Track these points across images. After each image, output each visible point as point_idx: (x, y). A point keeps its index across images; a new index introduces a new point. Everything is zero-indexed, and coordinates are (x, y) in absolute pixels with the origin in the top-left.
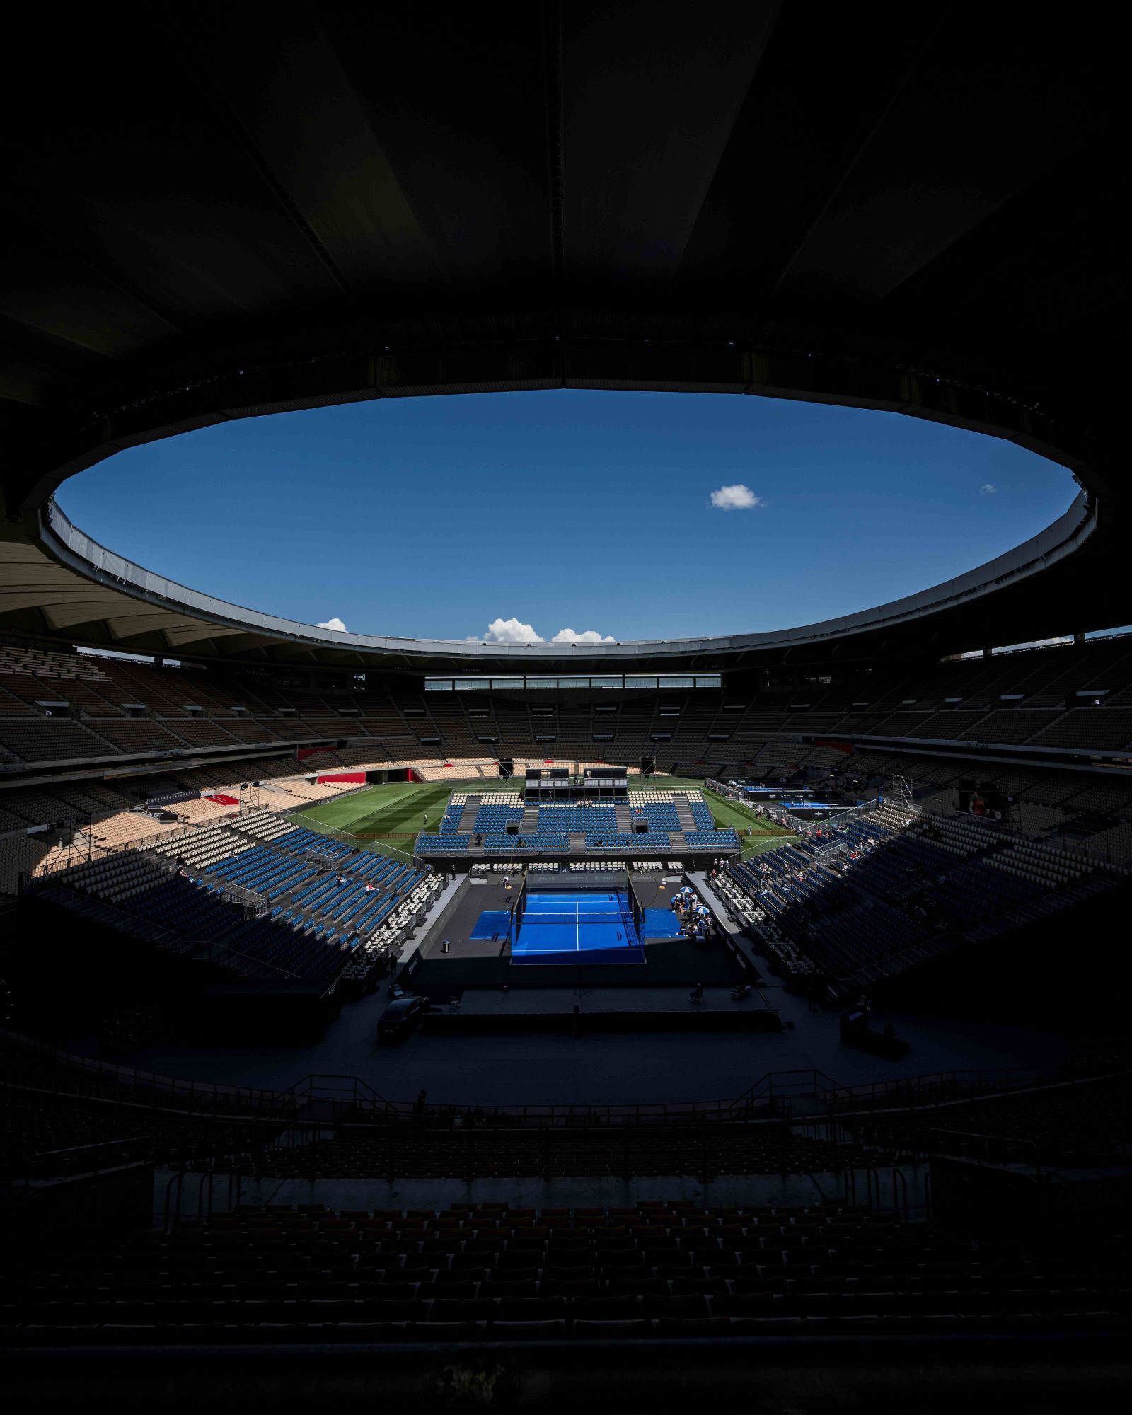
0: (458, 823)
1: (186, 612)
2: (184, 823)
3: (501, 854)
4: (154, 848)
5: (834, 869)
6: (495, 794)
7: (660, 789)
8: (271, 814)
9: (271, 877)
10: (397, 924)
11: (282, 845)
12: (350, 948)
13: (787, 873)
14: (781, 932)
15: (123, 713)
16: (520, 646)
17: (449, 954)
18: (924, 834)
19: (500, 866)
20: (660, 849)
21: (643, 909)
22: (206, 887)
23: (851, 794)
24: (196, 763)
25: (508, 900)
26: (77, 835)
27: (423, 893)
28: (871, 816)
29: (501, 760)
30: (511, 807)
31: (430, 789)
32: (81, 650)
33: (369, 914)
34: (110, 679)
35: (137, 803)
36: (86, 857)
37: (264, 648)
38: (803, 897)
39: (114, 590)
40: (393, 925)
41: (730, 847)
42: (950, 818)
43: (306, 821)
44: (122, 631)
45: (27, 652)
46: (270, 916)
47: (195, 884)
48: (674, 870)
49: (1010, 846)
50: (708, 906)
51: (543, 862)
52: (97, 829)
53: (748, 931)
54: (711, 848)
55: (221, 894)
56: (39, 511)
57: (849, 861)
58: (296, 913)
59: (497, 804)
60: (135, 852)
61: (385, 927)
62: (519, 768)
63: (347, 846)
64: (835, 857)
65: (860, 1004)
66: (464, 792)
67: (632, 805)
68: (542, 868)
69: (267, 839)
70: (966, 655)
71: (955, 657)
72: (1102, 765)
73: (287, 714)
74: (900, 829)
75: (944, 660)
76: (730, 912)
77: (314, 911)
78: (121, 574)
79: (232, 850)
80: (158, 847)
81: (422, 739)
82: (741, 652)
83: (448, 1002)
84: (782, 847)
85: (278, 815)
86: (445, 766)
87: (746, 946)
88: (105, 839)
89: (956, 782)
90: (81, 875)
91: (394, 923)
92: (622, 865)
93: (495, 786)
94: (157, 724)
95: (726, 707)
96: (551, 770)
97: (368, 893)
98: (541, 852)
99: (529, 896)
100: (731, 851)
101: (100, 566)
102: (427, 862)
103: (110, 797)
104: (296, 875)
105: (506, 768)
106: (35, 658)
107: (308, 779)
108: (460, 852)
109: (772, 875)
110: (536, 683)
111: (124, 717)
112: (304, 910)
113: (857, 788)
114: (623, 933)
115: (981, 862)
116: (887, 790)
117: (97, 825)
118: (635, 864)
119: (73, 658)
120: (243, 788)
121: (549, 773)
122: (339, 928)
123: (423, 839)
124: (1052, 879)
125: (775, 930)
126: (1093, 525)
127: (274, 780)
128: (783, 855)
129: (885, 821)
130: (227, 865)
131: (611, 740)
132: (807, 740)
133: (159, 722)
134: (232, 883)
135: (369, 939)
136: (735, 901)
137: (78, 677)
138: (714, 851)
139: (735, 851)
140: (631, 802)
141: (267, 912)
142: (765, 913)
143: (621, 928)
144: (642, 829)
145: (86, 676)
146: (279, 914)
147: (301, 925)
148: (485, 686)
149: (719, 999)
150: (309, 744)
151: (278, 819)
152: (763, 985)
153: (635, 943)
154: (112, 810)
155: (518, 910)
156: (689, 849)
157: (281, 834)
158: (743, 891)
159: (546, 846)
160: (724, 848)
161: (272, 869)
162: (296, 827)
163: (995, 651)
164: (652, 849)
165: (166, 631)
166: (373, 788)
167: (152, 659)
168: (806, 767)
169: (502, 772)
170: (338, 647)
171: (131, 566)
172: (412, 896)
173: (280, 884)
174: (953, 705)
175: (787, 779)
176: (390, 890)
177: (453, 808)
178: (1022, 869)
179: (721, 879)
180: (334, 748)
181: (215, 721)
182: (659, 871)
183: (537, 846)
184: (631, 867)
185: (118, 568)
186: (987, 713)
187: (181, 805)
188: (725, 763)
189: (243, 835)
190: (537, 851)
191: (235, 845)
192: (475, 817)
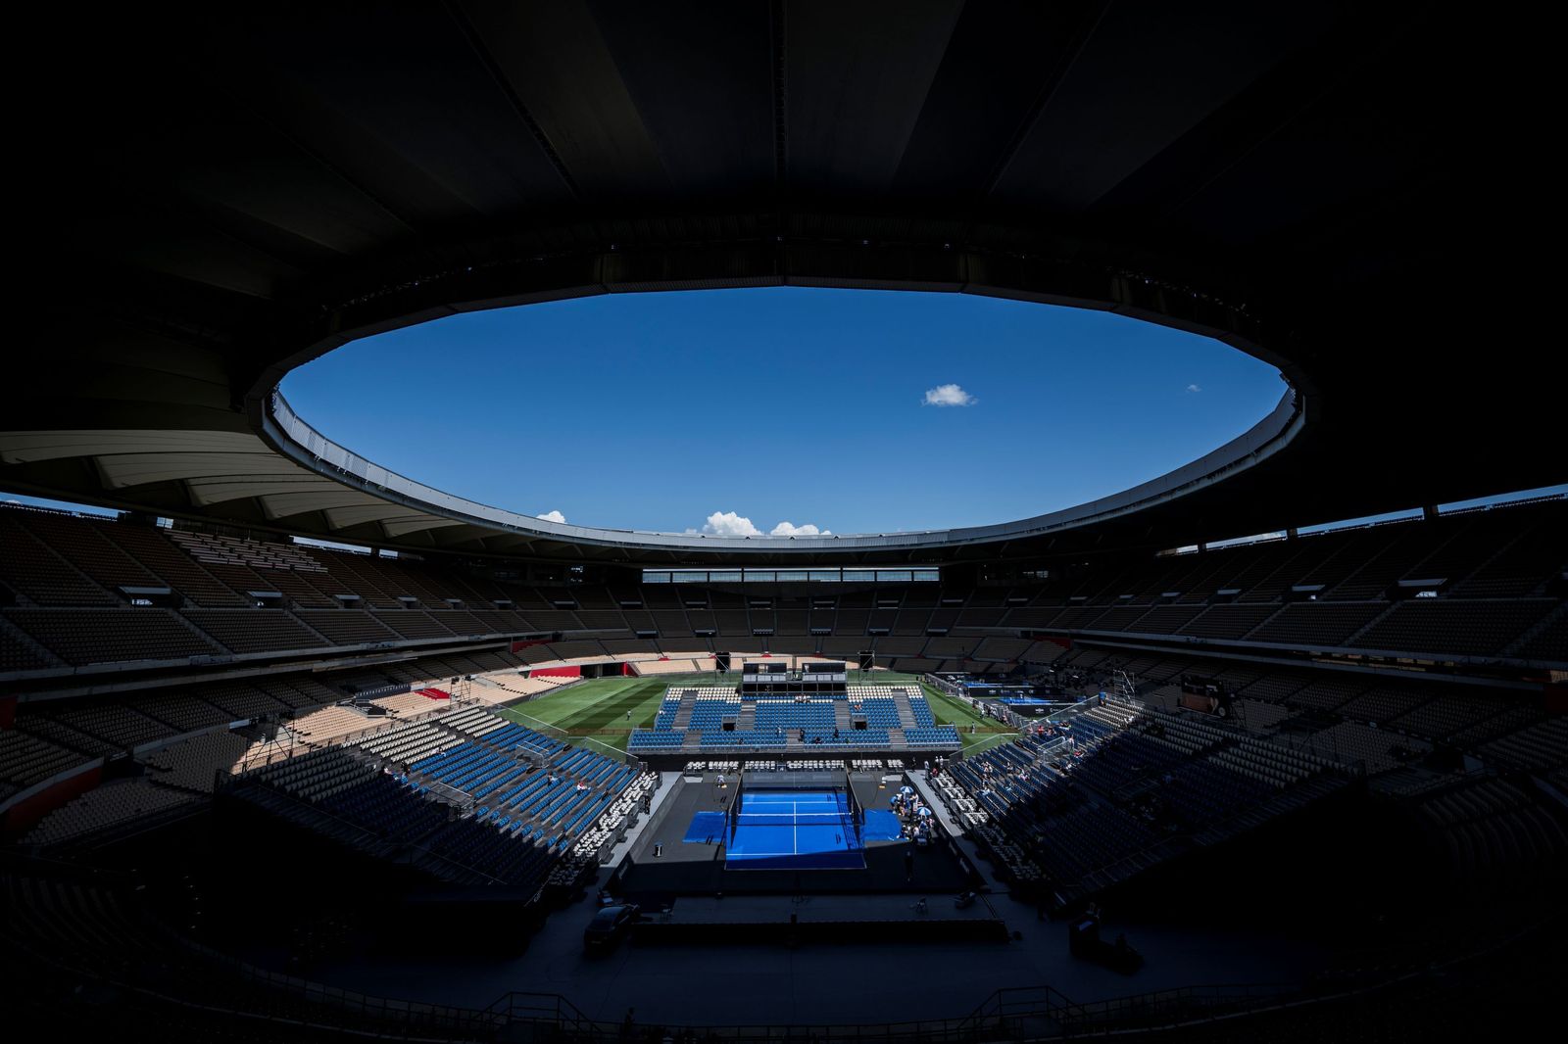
0: (674, 718)
1: (406, 503)
2: (392, 718)
3: (716, 752)
4: (360, 744)
5: (1058, 768)
6: (712, 689)
7: (879, 684)
8: (482, 709)
9: (479, 776)
10: (608, 825)
11: (492, 741)
12: (558, 851)
13: (1009, 772)
14: (1005, 835)
15: (336, 603)
16: (739, 539)
17: (662, 858)
18: (1147, 731)
19: (716, 764)
20: (880, 746)
21: (863, 810)
22: (410, 786)
23: (1072, 689)
24: (408, 656)
25: (723, 800)
26: (281, 730)
27: (635, 793)
28: (1093, 713)
29: (718, 654)
30: (728, 702)
31: (646, 683)
32: (297, 540)
33: (579, 814)
34: (325, 570)
35: (345, 697)
36: (288, 754)
37: (482, 539)
38: (1027, 798)
39: (334, 480)
40: (604, 826)
41: (951, 744)
42: (1172, 715)
43: (517, 716)
44: (340, 521)
45: (242, 542)
46: (475, 817)
47: (399, 782)
48: (893, 768)
49: (1236, 743)
50: (929, 807)
51: (760, 760)
52: (299, 724)
53: (971, 834)
54: (932, 745)
55: (426, 793)
56: (263, 402)
57: (1073, 759)
58: (503, 813)
59: (713, 698)
60: (338, 748)
61: (595, 828)
62: (737, 662)
63: (559, 743)
64: (1058, 755)
65: (1089, 912)
66: (680, 686)
67: (851, 701)
68: (759, 767)
69: (476, 735)
70: (1182, 550)
71: (1170, 552)
72: (1323, 661)
73: (502, 607)
74: (1123, 725)
75: (1159, 554)
76: (952, 813)
77: (522, 812)
78: (341, 465)
79: (440, 746)
80: (363, 742)
81: (638, 632)
82: (958, 546)
83: (659, 910)
84: (1004, 744)
85: (489, 710)
86: (661, 659)
87: (969, 849)
88: (308, 734)
89: (1178, 678)
90: (281, 772)
91: (605, 824)
92: (841, 763)
93: (711, 680)
94: (370, 615)
95: (945, 601)
96: (768, 664)
97: (579, 793)
98: (758, 750)
99: (745, 796)
100: (951, 749)
101: (322, 457)
102: (639, 760)
103: (317, 690)
104: (505, 773)
105: (723, 662)
106: (250, 548)
107: (521, 673)
108: (674, 749)
109: (994, 774)
110: (754, 576)
111: (337, 608)
112: (511, 811)
113: (1077, 683)
114: (842, 836)
115: (1208, 760)
116: (1107, 686)
117: (303, 720)
118: (854, 762)
119: (289, 548)
120: (454, 681)
121: (767, 667)
122: (548, 830)
123: (637, 735)
124: (1280, 779)
125: (999, 832)
126: (1301, 422)
127: (487, 673)
128: (1005, 753)
129: (1110, 719)
130: (434, 762)
131: (829, 634)
132: (1026, 635)
133: (372, 613)
134: (439, 781)
135: (578, 841)
136: (957, 801)
137: (292, 567)
138: (934, 749)
139: (956, 749)
140: (850, 697)
141: (473, 813)
142: (989, 814)
143: (839, 830)
144: (861, 726)
145: (300, 567)
146: (485, 815)
147: (508, 826)
148: (703, 578)
149: (943, 907)
150: (523, 637)
151: (488, 714)
152: (988, 892)
153: (855, 846)
154: (318, 704)
155: (734, 811)
156: (910, 746)
157: (491, 729)
158: (965, 790)
159: (762, 743)
160: (944, 746)
161: (480, 766)
162: (508, 723)
163: (1209, 545)
164: (871, 746)
165: (385, 522)
166: (587, 682)
167: (368, 550)
168: (1026, 662)
169: (719, 666)
170: (557, 539)
171: (352, 456)
172: (624, 796)
173: (488, 783)
174: (1170, 600)
175: (1007, 674)
176: (602, 788)
177: (668, 703)
178: (1250, 768)
179: (942, 778)
180: (549, 641)
181: (429, 613)
182: (879, 769)
183: (754, 743)
184: (850, 766)
185: (340, 459)
186: (1205, 608)
187: (390, 698)
188: (944, 658)
189: (452, 730)
190: (753, 748)
191: (443, 741)
192: (690, 713)
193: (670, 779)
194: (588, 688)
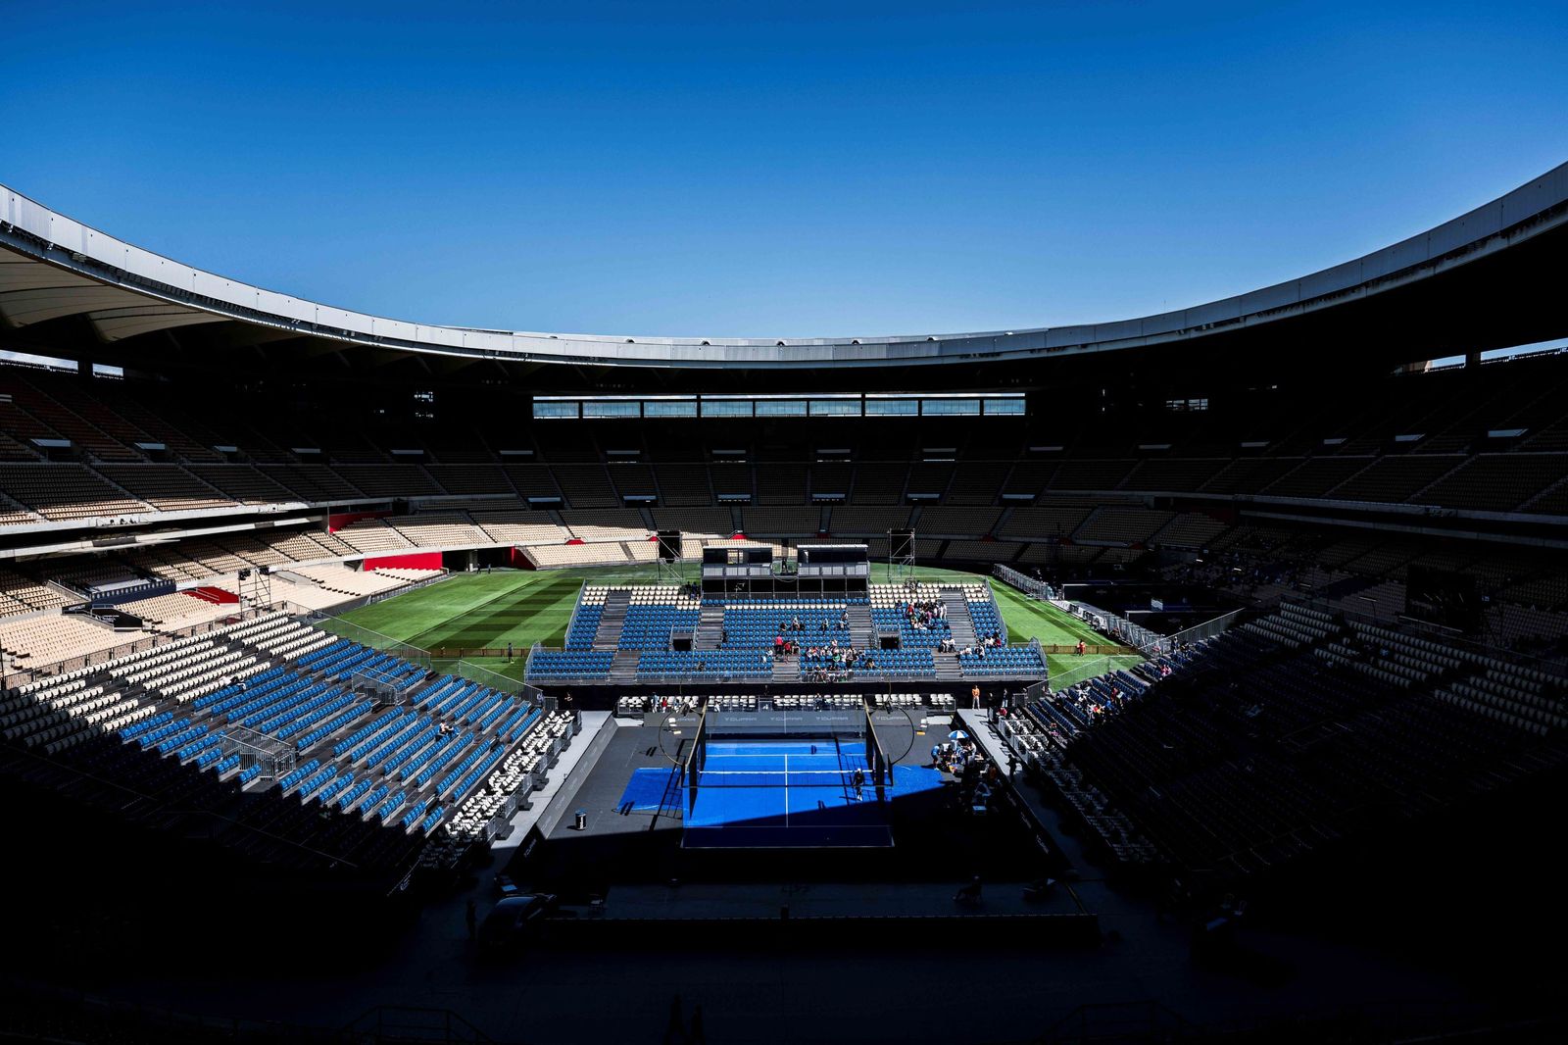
0: (595, 632)
2: (152, 632)
3: (663, 681)
6: (653, 588)
7: (920, 580)
8: (292, 618)
9: (298, 716)
10: (502, 787)
11: (312, 666)
12: (422, 829)
15: (35, 453)
17: (586, 830)
19: (663, 699)
20: (919, 675)
21: (890, 766)
25: (677, 751)
27: (542, 740)
29: (660, 533)
30: (679, 608)
31: (547, 580)
33: (458, 771)
34: (8, 398)
35: (74, 599)
40: (497, 788)
41: (1030, 671)
42: (1386, 627)
43: (347, 629)
48: (939, 706)
49: (1480, 670)
51: (731, 694)
59: (656, 603)
61: (484, 791)
62: (692, 547)
63: (417, 668)
65: (1225, 906)
66: (604, 584)
67: (874, 606)
68: (731, 704)
69: (287, 657)
70: (1432, 364)
71: (1417, 366)
73: (307, 458)
75: (1400, 371)
77: (370, 768)
79: (232, 673)
80: (112, 668)
81: (531, 500)
82: (1059, 357)
83: (586, 902)
84: (1114, 671)
85: (306, 620)
86: (570, 542)
88: (28, 655)
89: (1402, 571)
91: (498, 785)
92: (858, 699)
93: (653, 575)
94: (93, 472)
95: (1033, 449)
96: (744, 550)
98: (728, 679)
99: (709, 745)
100: (1031, 678)
102: (544, 694)
103: (31, 589)
104: (339, 712)
105: (670, 547)
107: (347, 564)
108: (598, 678)
110: (716, 408)
111: (38, 460)
112: (353, 766)
115: (1433, 696)
118: (878, 697)
120: (243, 576)
121: (741, 554)
122: (408, 796)
123: (539, 658)
124: (1542, 722)
125: (1097, 797)
128: (1114, 684)
130: (227, 697)
131: (841, 502)
132: (1161, 503)
133: (97, 469)
134: (238, 724)
135: (459, 809)
136: (1034, 753)
138: (1004, 678)
139: (1038, 678)
140: (873, 601)
144: (890, 644)
148: (633, 412)
149: (1006, 899)
150: (347, 506)
151: (303, 626)
152: (1076, 878)
154: (34, 609)
155: (693, 767)
156: (965, 675)
157: (309, 648)
159: (735, 669)
160: (1020, 673)
161: (298, 703)
162: (335, 638)
163: (1486, 356)
164: (905, 675)
165: (94, 316)
166: (455, 577)
167: (73, 364)
168: (1158, 547)
169: (663, 552)
172: (525, 745)
173: (312, 727)
174: (1407, 446)
176: (490, 735)
177: (585, 608)
178: (1496, 707)
180: (389, 513)
181: (189, 469)
182: (917, 708)
183: (722, 669)
184: (872, 703)
186: (1462, 459)
187: (146, 602)
188: (1027, 540)
189: (250, 650)
190: (721, 676)
191: (237, 665)
192: (621, 624)
193: (593, 722)
194: (458, 586)
